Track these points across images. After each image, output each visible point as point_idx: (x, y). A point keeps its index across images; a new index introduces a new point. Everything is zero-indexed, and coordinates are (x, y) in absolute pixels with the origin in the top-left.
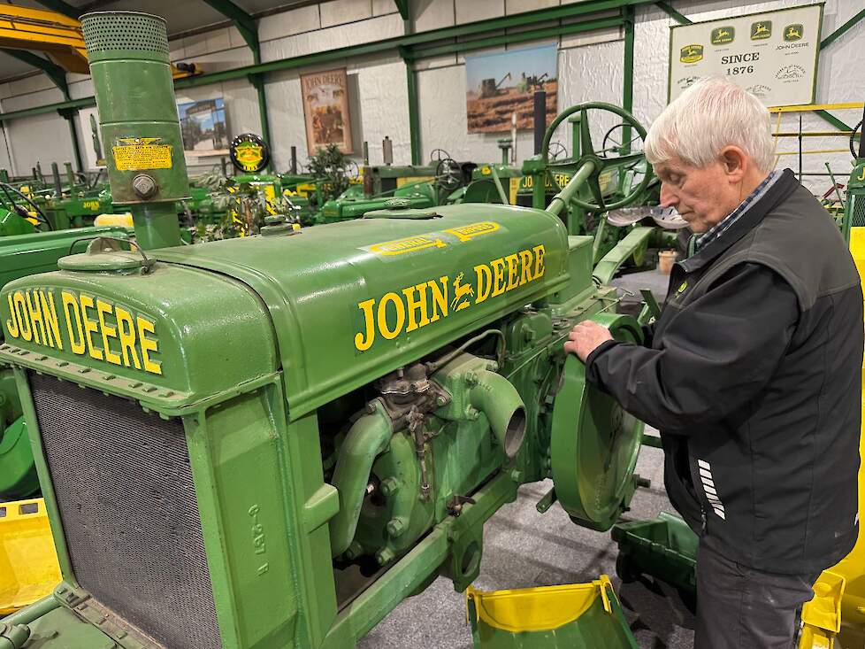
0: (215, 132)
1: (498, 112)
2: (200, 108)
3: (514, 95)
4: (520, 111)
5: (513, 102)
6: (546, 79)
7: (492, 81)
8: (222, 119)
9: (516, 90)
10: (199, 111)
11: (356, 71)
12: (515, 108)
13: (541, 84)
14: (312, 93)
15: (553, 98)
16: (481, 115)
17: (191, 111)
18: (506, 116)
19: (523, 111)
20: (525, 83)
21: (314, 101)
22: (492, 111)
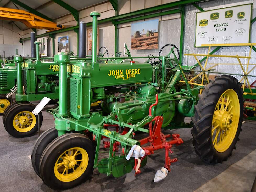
0: (66, 46)
1: (140, 43)
2: (63, 39)
3: (145, 37)
4: (147, 43)
5: (144, 39)
6: (155, 32)
7: (138, 32)
8: (68, 43)
9: (145, 35)
10: (63, 40)
11: (102, 28)
12: (145, 42)
13: (153, 33)
14: (90, 35)
15: (157, 39)
16: (135, 44)
17: (61, 40)
18: (142, 44)
19: (148, 43)
20: (148, 33)
21: (90, 37)
22: (138, 42)
